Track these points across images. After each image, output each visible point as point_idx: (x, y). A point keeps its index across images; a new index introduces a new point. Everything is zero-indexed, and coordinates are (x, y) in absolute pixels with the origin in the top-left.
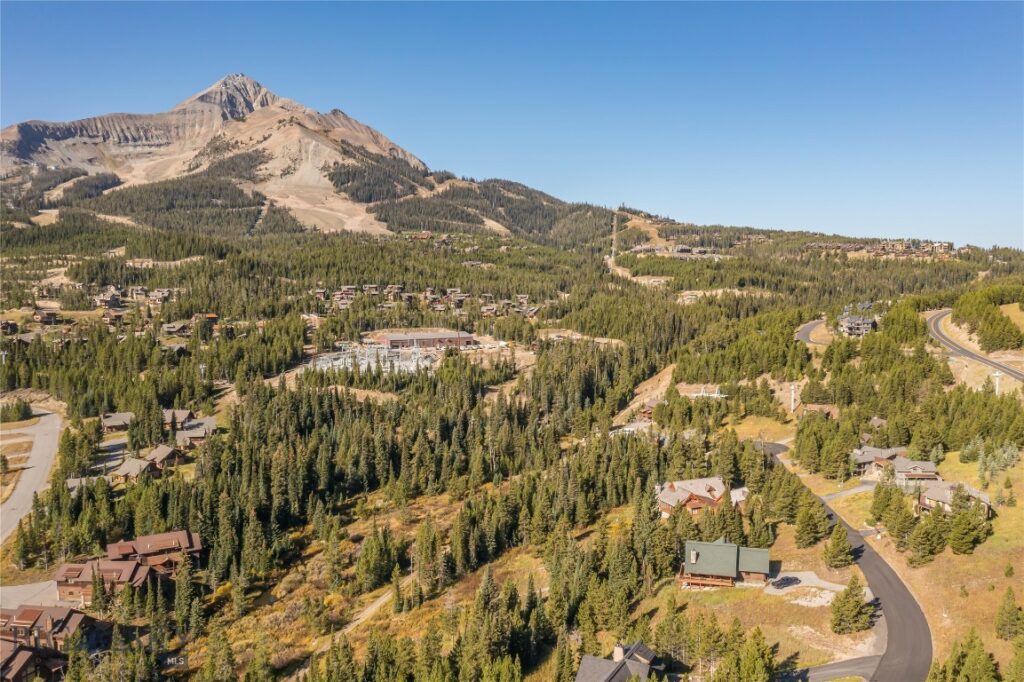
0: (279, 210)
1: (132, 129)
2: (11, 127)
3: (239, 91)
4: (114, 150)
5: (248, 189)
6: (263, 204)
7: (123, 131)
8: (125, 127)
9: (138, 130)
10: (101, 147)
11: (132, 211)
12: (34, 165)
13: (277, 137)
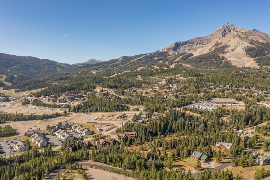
0: (227, 61)
1: (199, 41)
2: (174, 44)
3: (227, 27)
4: (195, 47)
5: (221, 55)
6: (224, 60)
7: (197, 42)
9: (201, 41)
10: (192, 46)
11: (191, 63)
12: (176, 52)
13: (232, 40)
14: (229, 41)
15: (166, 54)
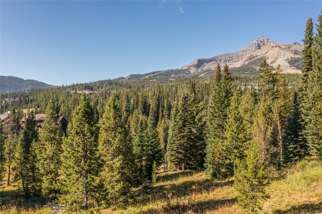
1: (228, 58)
2: (196, 61)
3: (262, 42)
4: (222, 64)
5: (258, 68)
7: (225, 58)
8: (226, 58)
9: (230, 58)
12: (200, 70)
13: (270, 52)
14: (266, 53)
15: (187, 72)
